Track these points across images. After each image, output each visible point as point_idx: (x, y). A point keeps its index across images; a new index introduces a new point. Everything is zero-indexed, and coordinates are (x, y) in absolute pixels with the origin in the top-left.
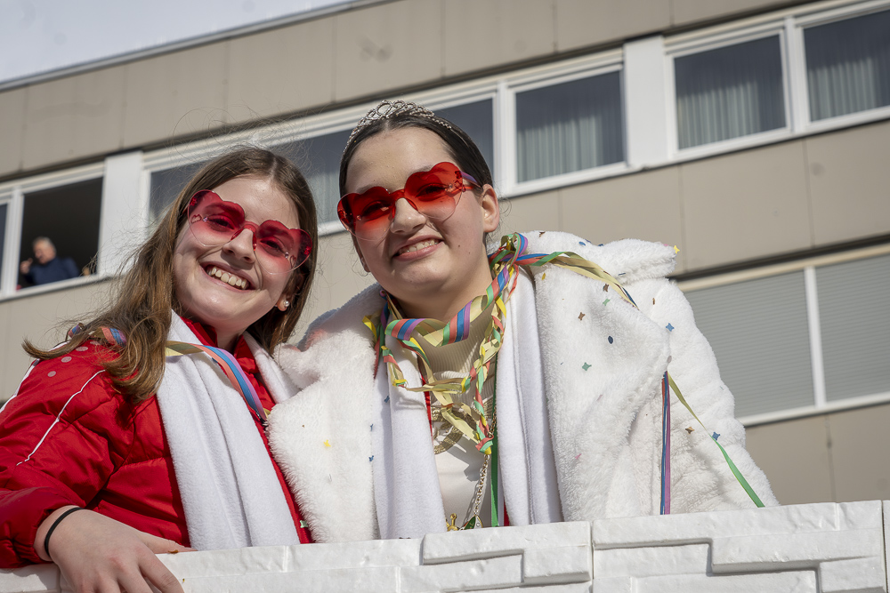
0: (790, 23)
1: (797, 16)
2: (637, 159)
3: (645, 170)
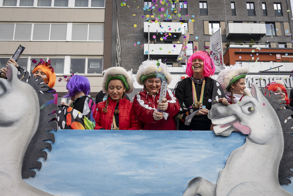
3: (70, 8)
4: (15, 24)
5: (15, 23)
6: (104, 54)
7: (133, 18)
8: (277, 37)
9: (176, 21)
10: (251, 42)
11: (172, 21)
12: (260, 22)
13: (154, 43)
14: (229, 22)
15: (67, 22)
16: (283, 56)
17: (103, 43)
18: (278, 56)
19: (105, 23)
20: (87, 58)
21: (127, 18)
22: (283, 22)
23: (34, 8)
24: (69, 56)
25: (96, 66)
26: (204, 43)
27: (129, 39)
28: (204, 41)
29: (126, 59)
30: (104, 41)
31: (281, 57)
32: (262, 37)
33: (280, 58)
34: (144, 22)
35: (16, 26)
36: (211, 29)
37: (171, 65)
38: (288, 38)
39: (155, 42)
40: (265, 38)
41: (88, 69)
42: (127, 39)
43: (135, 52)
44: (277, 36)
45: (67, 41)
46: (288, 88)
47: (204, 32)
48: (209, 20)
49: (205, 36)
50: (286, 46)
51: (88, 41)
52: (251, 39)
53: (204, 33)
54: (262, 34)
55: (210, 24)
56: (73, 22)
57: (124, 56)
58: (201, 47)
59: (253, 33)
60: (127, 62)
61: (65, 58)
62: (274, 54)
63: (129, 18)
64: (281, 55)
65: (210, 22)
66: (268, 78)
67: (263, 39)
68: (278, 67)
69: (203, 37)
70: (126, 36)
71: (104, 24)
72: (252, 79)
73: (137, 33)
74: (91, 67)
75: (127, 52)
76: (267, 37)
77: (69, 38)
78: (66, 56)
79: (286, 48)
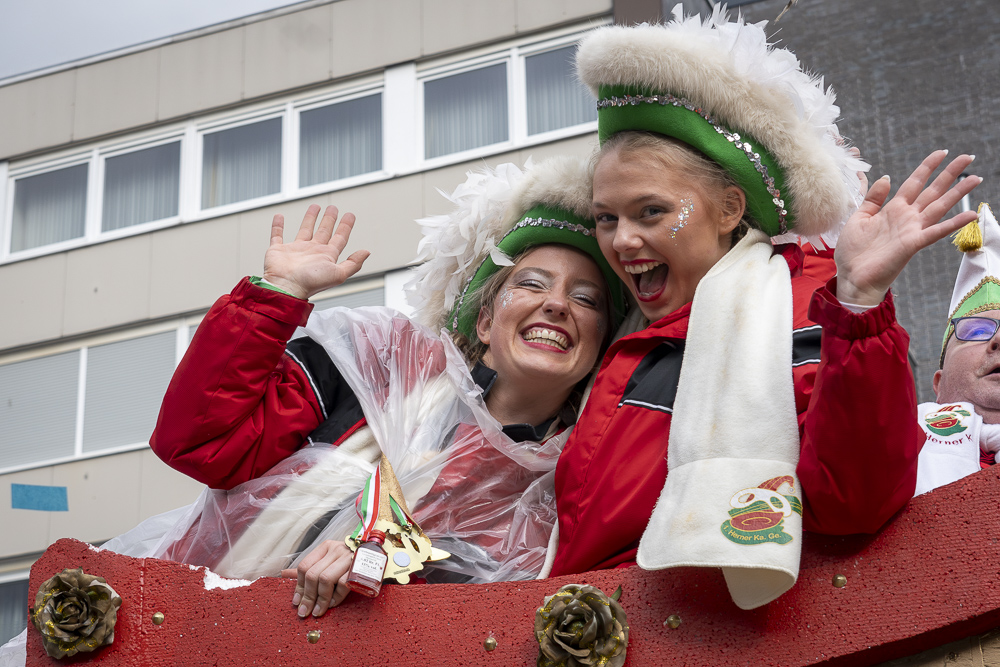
0: (515, 52)
1: (520, 47)
2: (391, 168)
3: (396, 178)
4: (84, 354)
5: (83, 347)
15: (382, 275)
21: (954, 129)
23: (181, 225)
35: (88, 363)
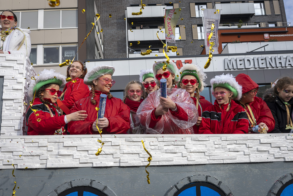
6: (78, 41)
7: (116, 4)
8: (267, 17)
9: (161, 5)
10: (239, 23)
11: (157, 5)
12: (248, 1)
13: (141, 29)
14: (216, 3)
15: (38, 9)
16: (271, 36)
17: (77, 29)
18: (266, 36)
19: (79, 8)
20: (60, 46)
22: (272, 1)
24: (42, 45)
25: (71, 54)
26: (190, 26)
27: (112, 26)
28: (190, 25)
29: (110, 47)
30: (77, 28)
31: (269, 36)
32: (251, 17)
33: (268, 38)
34: (127, 7)
36: (198, 12)
37: (158, 51)
38: (278, 17)
39: (142, 27)
40: (254, 18)
41: (62, 58)
42: (110, 26)
43: (119, 39)
44: (267, 15)
45: (39, 29)
46: (273, 68)
47: (190, 14)
48: (195, 2)
49: (192, 19)
50: (276, 25)
51: (61, 28)
52: (239, 20)
53: (191, 16)
54: (251, 14)
55: (196, 7)
56: (44, 9)
57: (108, 44)
58: (188, 30)
59: (241, 13)
60: (111, 50)
61: (38, 47)
62: (263, 34)
63: (112, 4)
64: (269, 35)
65: (196, 4)
66: (253, 58)
67: (252, 19)
68: (264, 46)
69: (190, 20)
70: (109, 23)
71: (77, 9)
72: (236, 60)
73: (120, 19)
74: (65, 55)
75: (111, 40)
76: (256, 17)
77: (41, 26)
78: (38, 45)
79: (276, 27)
